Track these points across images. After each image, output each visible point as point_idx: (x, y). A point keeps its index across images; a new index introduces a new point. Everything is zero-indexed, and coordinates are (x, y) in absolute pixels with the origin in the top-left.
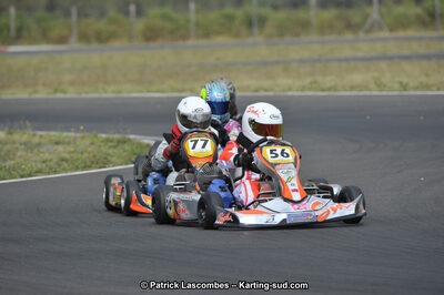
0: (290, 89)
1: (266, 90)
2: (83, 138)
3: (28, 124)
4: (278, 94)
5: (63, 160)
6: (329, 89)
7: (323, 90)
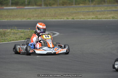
0: (89, 18)
1: (83, 19)
2: (30, 31)
3: (16, 27)
4: (86, 20)
5: (22, 37)
6: (100, 19)
7: (98, 19)
